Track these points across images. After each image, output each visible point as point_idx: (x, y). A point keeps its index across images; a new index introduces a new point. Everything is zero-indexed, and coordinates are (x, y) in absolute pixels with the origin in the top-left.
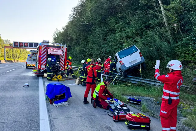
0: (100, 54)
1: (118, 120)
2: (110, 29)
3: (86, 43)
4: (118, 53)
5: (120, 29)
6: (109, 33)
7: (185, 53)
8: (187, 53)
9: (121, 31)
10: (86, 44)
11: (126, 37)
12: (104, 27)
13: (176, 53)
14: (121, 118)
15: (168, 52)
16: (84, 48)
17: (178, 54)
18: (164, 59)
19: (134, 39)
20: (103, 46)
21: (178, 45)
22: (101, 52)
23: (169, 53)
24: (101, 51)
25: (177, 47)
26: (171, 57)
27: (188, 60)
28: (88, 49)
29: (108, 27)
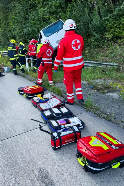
0: (23, 35)
1: (61, 146)
2: (31, 4)
3: (8, 24)
4: (43, 31)
5: (41, 4)
6: (30, 9)
7: (116, 27)
8: (118, 27)
9: (43, 6)
10: (7, 26)
11: (49, 12)
12: (24, 3)
13: (105, 28)
14: (65, 141)
15: (97, 27)
16: (6, 30)
17: (108, 29)
18: (90, 36)
19: (58, 15)
20: (25, 26)
21: (109, 18)
22: (24, 34)
23: (98, 29)
24: (24, 32)
25: (108, 20)
26: (99, 33)
27: (118, 35)
28: (10, 31)
29: (28, 2)
